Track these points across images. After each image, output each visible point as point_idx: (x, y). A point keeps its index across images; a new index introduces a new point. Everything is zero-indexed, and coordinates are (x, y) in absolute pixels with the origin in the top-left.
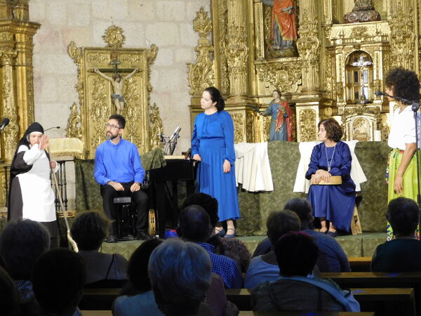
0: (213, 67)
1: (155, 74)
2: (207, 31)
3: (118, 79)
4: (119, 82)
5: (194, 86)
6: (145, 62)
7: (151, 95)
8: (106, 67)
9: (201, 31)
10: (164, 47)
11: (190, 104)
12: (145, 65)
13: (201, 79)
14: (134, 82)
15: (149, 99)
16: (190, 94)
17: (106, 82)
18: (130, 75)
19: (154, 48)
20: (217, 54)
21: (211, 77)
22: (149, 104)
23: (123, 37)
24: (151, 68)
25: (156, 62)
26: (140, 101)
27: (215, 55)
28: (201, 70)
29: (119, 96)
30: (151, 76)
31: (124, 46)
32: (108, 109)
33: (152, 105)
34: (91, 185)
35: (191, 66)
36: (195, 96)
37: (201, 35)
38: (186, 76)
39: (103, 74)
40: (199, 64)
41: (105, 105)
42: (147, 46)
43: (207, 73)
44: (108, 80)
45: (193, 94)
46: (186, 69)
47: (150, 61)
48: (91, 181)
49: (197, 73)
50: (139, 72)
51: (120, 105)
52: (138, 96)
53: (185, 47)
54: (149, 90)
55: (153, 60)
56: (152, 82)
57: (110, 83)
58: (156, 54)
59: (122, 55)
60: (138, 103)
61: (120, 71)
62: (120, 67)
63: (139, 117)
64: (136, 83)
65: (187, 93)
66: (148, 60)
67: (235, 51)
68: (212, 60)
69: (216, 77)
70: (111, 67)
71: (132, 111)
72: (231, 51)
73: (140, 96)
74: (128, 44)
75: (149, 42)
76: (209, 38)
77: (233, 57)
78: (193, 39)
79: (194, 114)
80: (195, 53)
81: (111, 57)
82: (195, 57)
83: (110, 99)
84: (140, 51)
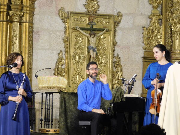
0: (161, 30)
1: (119, 33)
2: (158, 4)
3: (93, 36)
4: (93, 38)
5: (147, 43)
6: (113, 24)
7: (116, 48)
8: (85, 27)
9: (154, 4)
10: (127, 14)
11: (143, 56)
12: (112, 27)
13: (152, 38)
14: (104, 38)
15: (114, 51)
16: (143, 49)
17: (84, 37)
18: (101, 33)
19: (120, 15)
20: (164, 21)
21: (159, 37)
22: (114, 55)
23: (99, 6)
24: (117, 29)
25: (121, 25)
26: (108, 52)
27: (163, 21)
28: (153, 32)
29: (93, 47)
30: (116, 34)
31: (98, 12)
32: (84, 56)
33: (116, 55)
34: (71, 110)
35: (145, 29)
36: (146, 50)
37: (153, 7)
38: (141, 36)
39: (82, 32)
40: (151, 28)
41: (82, 53)
42: (115, 13)
43: (157, 35)
44: (86, 36)
45: (145, 49)
46: (141, 31)
47: (116, 23)
48: (70, 108)
49: (149, 33)
50: (108, 31)
51: (93, 54)
52: (106, 48)
53: (141, 15)
54: (114, 45)
55: (118, 23)
56: (117, 39)
57: (87, 38)
58: (121, 19)
59: (97, 19)
60: (106, 53)
61: (95, 30)
62: (94, 27)
63: (106, 63)
64: (106, 39)
65: (141, 47)
66: (115, 23)
67: (178, 20)
68: (161, 25)
69: (163, 37)
70: (89, 27)
71: (102, 58)
72: (175, 20)
73: (108, 48)
74: (101, 11)
75: (117, 10)
76: (159, 9)
77: (176, 24)
78: (148, 9)
79: (145, 63)
80: (149, 20)
81: (89, 20)
82: (149, 23)
83: (86, 49)
84: (109, 16)
